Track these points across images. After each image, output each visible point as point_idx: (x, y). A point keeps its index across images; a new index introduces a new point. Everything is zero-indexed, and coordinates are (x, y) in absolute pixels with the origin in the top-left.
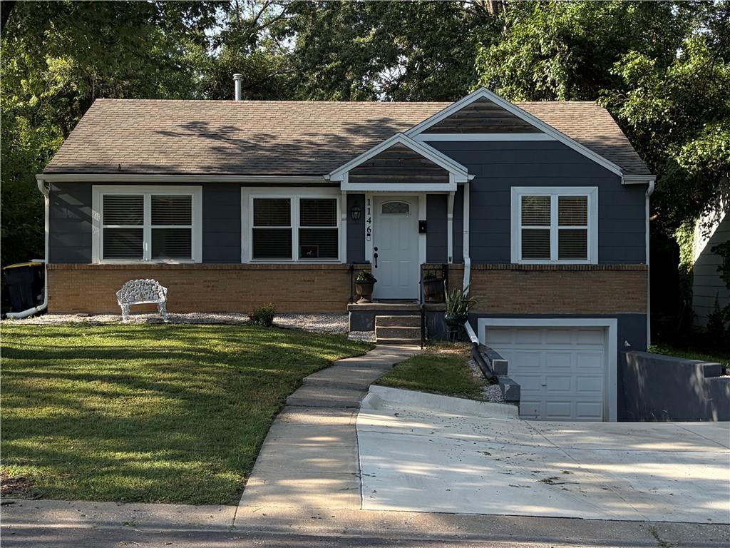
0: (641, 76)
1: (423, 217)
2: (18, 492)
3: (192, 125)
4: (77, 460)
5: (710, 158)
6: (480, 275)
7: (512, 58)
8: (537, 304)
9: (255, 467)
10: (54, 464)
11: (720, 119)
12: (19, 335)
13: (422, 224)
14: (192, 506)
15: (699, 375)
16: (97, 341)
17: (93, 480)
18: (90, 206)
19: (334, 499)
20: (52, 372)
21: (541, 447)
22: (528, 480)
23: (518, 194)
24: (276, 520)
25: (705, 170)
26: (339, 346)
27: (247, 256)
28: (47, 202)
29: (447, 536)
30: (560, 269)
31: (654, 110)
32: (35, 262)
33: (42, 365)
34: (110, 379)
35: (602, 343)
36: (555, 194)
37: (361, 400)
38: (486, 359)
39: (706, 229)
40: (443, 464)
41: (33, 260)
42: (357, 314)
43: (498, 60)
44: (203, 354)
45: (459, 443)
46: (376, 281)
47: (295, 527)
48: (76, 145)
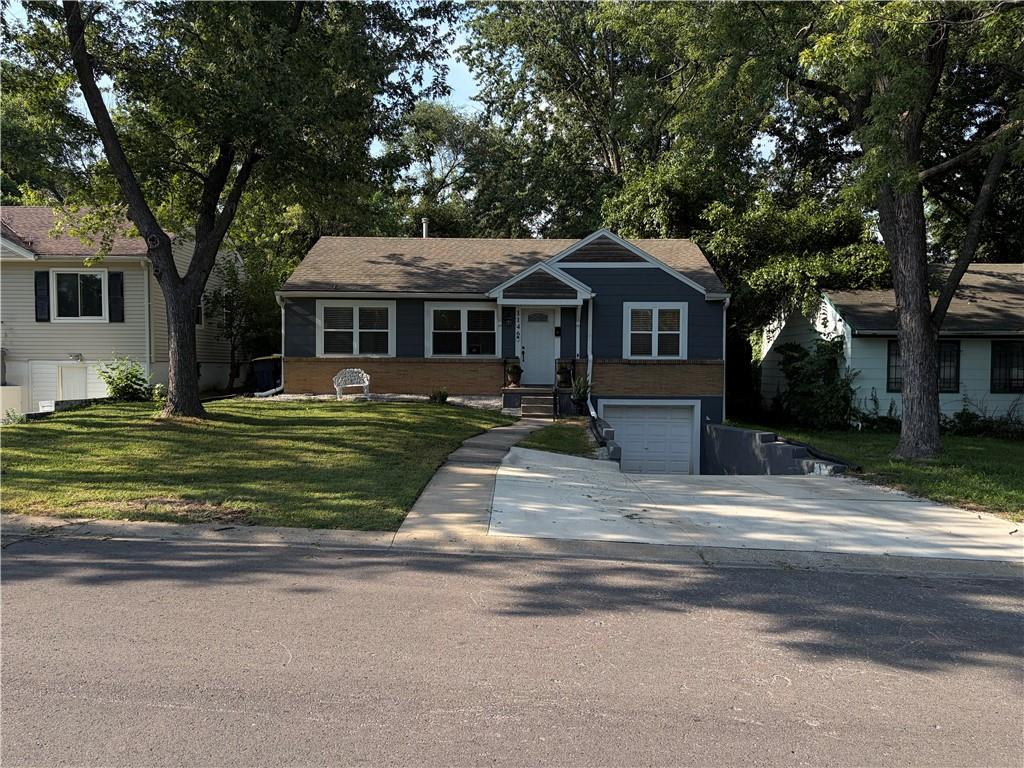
0: (722, 220)
1: (558, 324)
2: (238, 520)
3: (392, 257)
4: (286, 498)
5: (773, 281)
6: (600, 368)
7: (628, 207)
8: (642, 389)
9: (415, 505)
10: (268, 501)
11: (781, 253)
12: (260, 409)
13: (557, 329)
15: (758, 441)
16: (317, 413)
17: (293, 512)
18: (315, 315)
19: (468, 528)
20: (280, 435)
21: (632, 492)
22: (615, 516)
23: (629, 307)
24: (423, 542)
25: (770, 290)
26: (493, 418)
27: (429, 352)
28: (283, 311)
30: (659, 363)
31: (732, 245)
32: (275, 356)
33: (273, 430)
34: (321, 441)
35: (690, 418)
36: (655, 307)
37: (503, 457)
38: (599, 429)
39: (771, 335)
40: (554, 504)
42: (509, 395)
43: (618, 208)
44: (391, 423)
45: (570, 489)
46: (523, 371)
47: (437, 548)
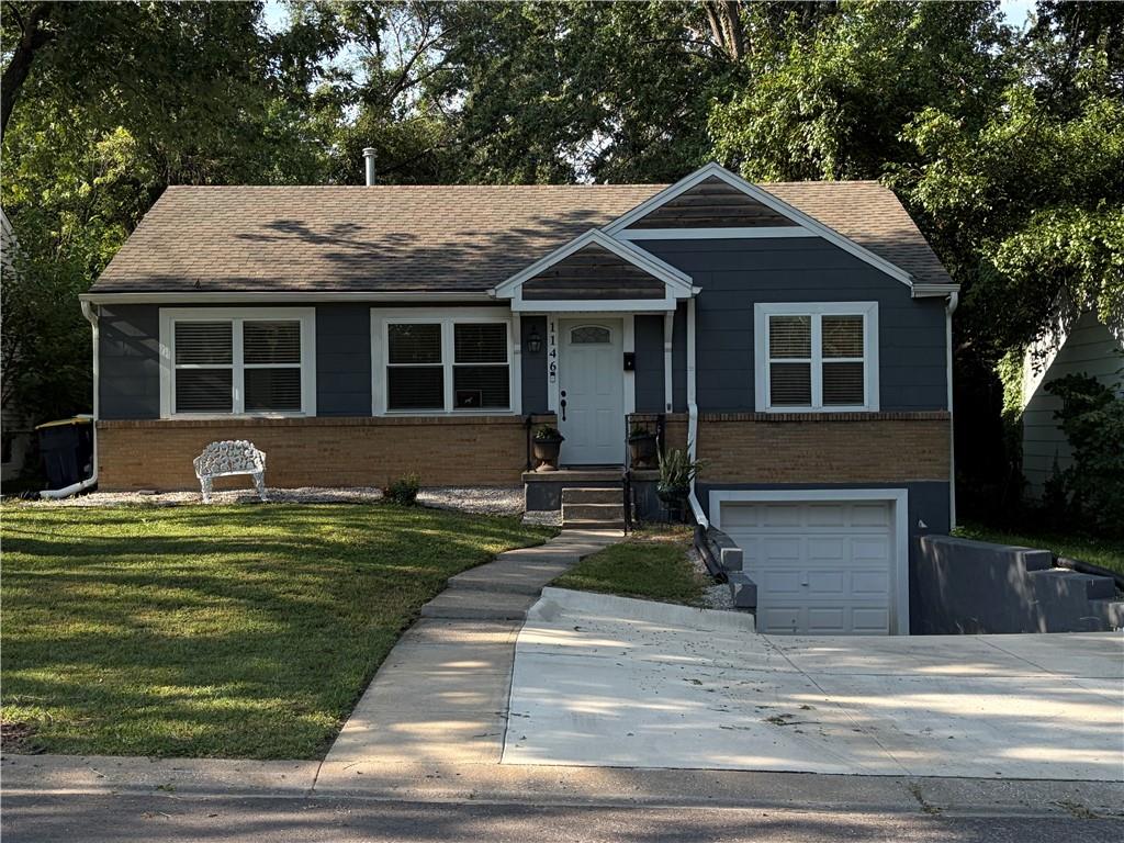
0: (942, 143)
1: (630, 347)
2: (12, 743)
4: (105, 698)
5: (1040, 259)
6: (713, 430)
7: (760, 120)
8: (793, 469)
9: (358, 705)
10: (71, 703)
11: (1055, 203)
12: (52, 522)
13: (628, 358)
14: (257, 762)
15: (1020, 567)
16: (163, 529)
17: (120, 726)
18: (157, 337)
19: (463, 749)
20: (91, 573)
21: (779, 671)
22: (747, 719)
23: (764, 312)
24: (375, 780)
25: (1034, 276)
26: (508, 531)
27: (380, 406)
28: (95, 332)
29: (618, 801)
30: (824, 418)
31: (961, 190)
32: (82, 418)
33: (78, 564)
34: (171, 582)
35: (888, 523)
36: (816, 312)
37: (528, 607)
38: (713, 549)
39: (1040, 361)
40: (630, 699)
41: (79, 416)
42: (537, 486)
43: (739, 122)
44: (309, 546)
45: (660, 668)
46: (563, 439)
47: (402, 790)
48: (137, 251)
